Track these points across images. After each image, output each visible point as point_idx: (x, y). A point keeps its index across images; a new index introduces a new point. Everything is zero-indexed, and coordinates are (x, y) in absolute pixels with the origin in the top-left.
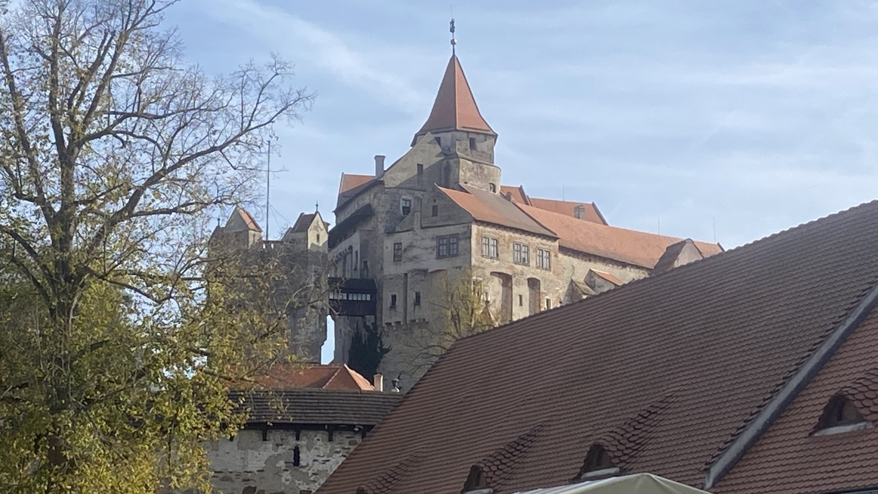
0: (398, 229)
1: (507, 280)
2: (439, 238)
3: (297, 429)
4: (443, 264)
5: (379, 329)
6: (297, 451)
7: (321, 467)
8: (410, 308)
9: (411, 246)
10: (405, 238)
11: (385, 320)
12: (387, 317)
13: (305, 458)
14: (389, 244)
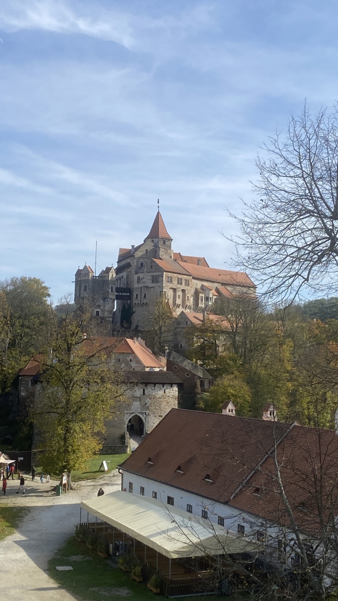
0: (139, 272)
1: (175, 290)
2: (153, 276)
4: (154, 285)
5: (132, 305)
8: (142, 299)
9: (143, 278)
10: (141, 275)
11: (134, 302)
12: (135, 301)
14: (136, 277)
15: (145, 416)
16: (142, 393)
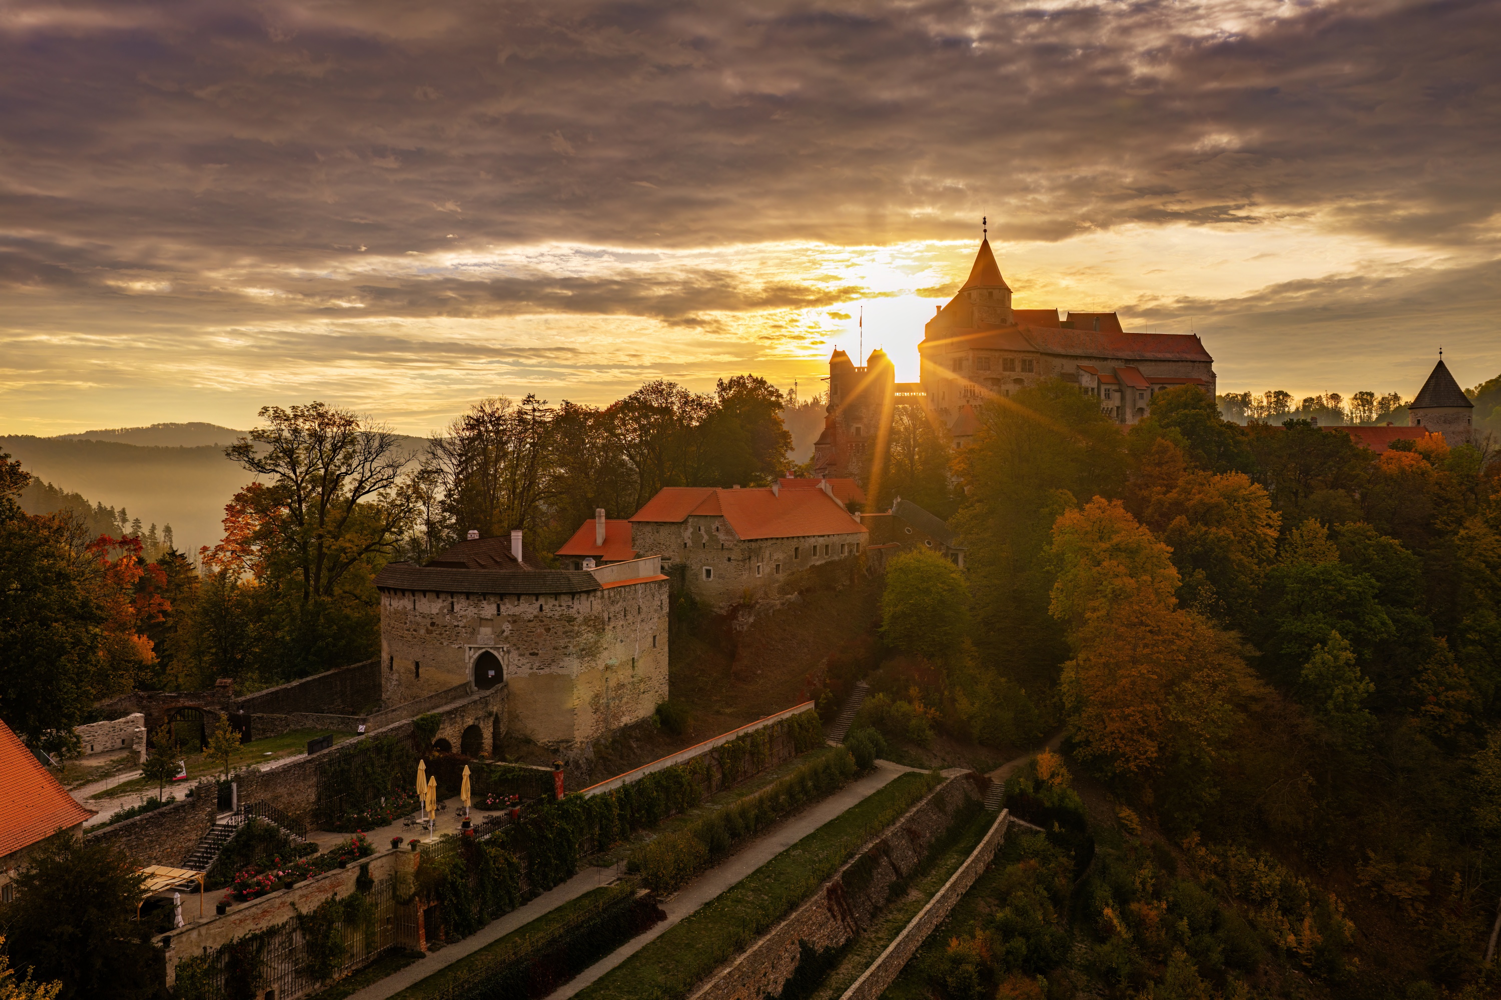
3: (452, 594)
6: (452, 604)
7: (464, 613)
13: (457, 608)
15: (502, 653)
16: (495, 612)
